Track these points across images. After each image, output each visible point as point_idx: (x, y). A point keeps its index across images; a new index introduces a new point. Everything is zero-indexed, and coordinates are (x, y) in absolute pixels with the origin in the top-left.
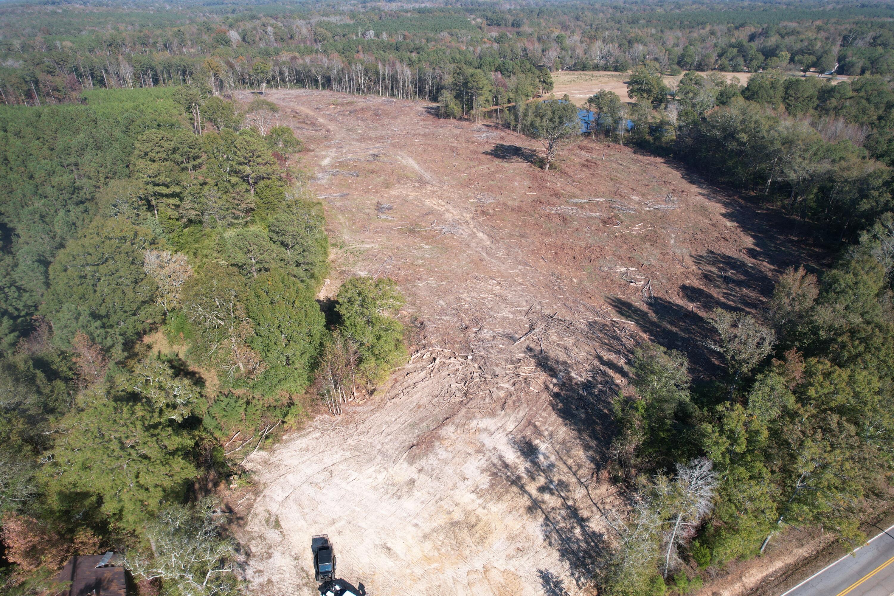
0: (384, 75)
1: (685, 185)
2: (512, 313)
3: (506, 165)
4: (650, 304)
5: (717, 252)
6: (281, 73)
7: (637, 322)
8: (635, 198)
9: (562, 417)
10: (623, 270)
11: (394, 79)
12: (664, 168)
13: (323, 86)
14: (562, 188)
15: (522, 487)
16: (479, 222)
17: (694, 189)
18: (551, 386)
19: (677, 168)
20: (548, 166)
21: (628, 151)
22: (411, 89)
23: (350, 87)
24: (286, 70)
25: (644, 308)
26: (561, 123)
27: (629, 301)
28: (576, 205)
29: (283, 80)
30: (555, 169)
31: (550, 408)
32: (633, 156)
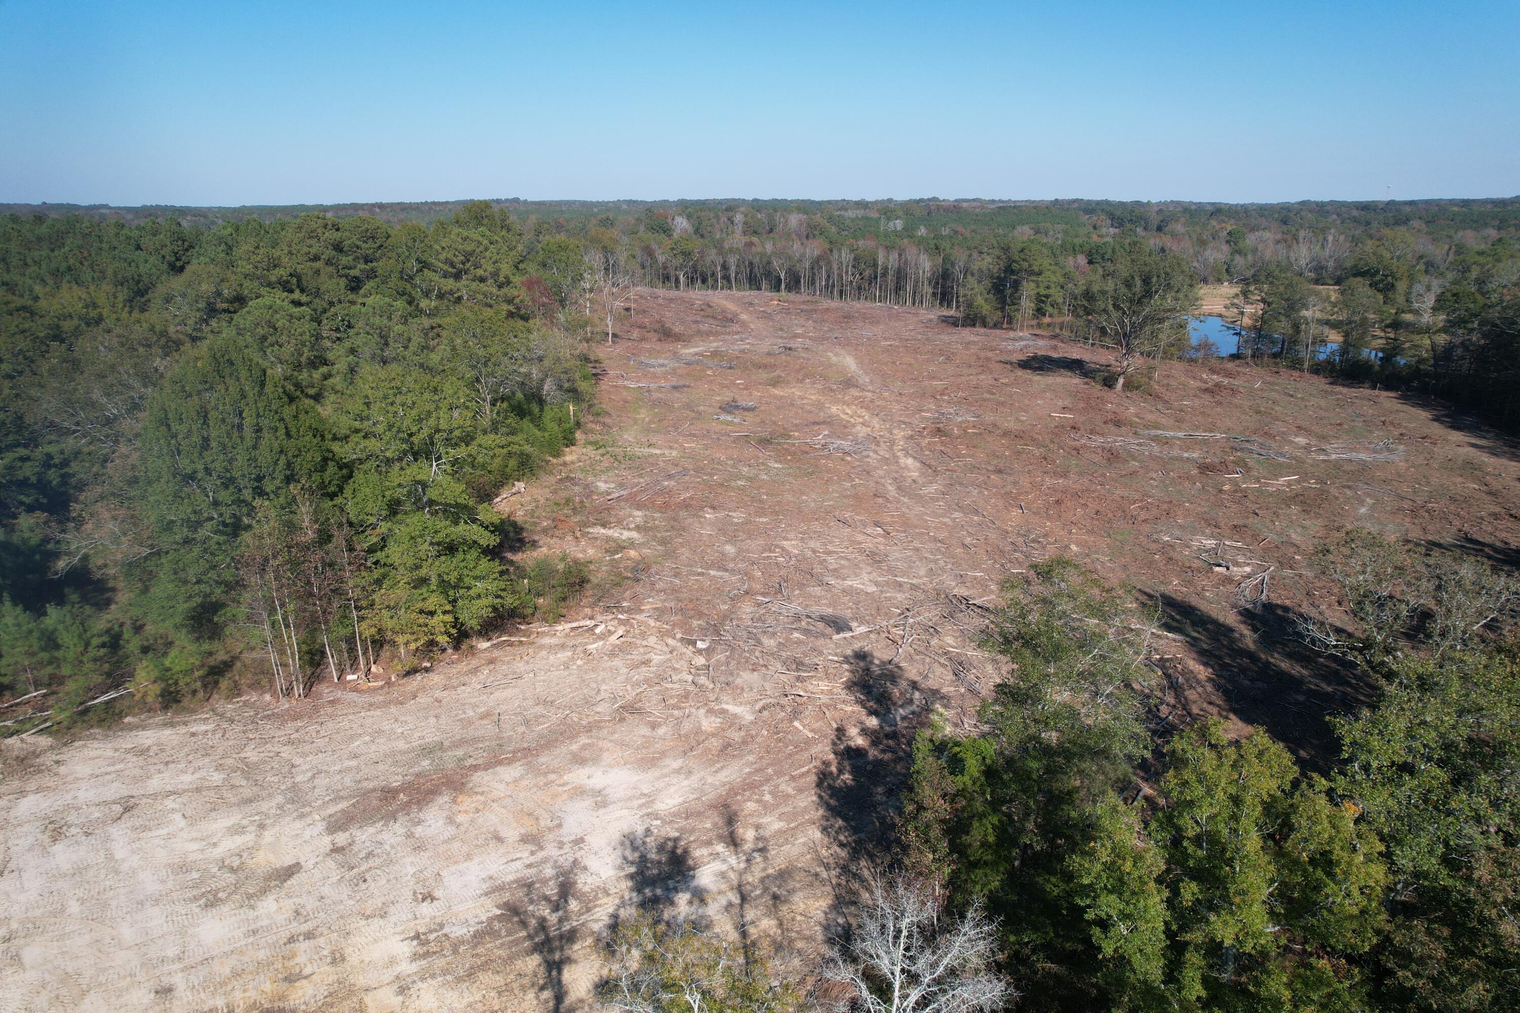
0: (886, 269)
1: (1437, 429)
2: (877, 584)
3: (1038, 378)
4: (1247, 615)
5: (1488, 540)
6: (725, 267)
7: (1193, 643)
8: (1301, 440)
10: (1210, 543)
12: (1396, 405)
13: (789, 289)
14: (1137, 415)
16: (918, 445)
17: (1456, 436)
18: (853, 731)
19: (1424, 406)
20: (1121, 381)
21: (1320, 382)
22: (928, 290)
23: (827, 286)
24: (732, 261)
25: (1230, 618)
27: (1194, 601)
28: (1156, 439)
29: (726, 278)
30: (1137, 388)
31: (812, 779)
32: (1328, 388)
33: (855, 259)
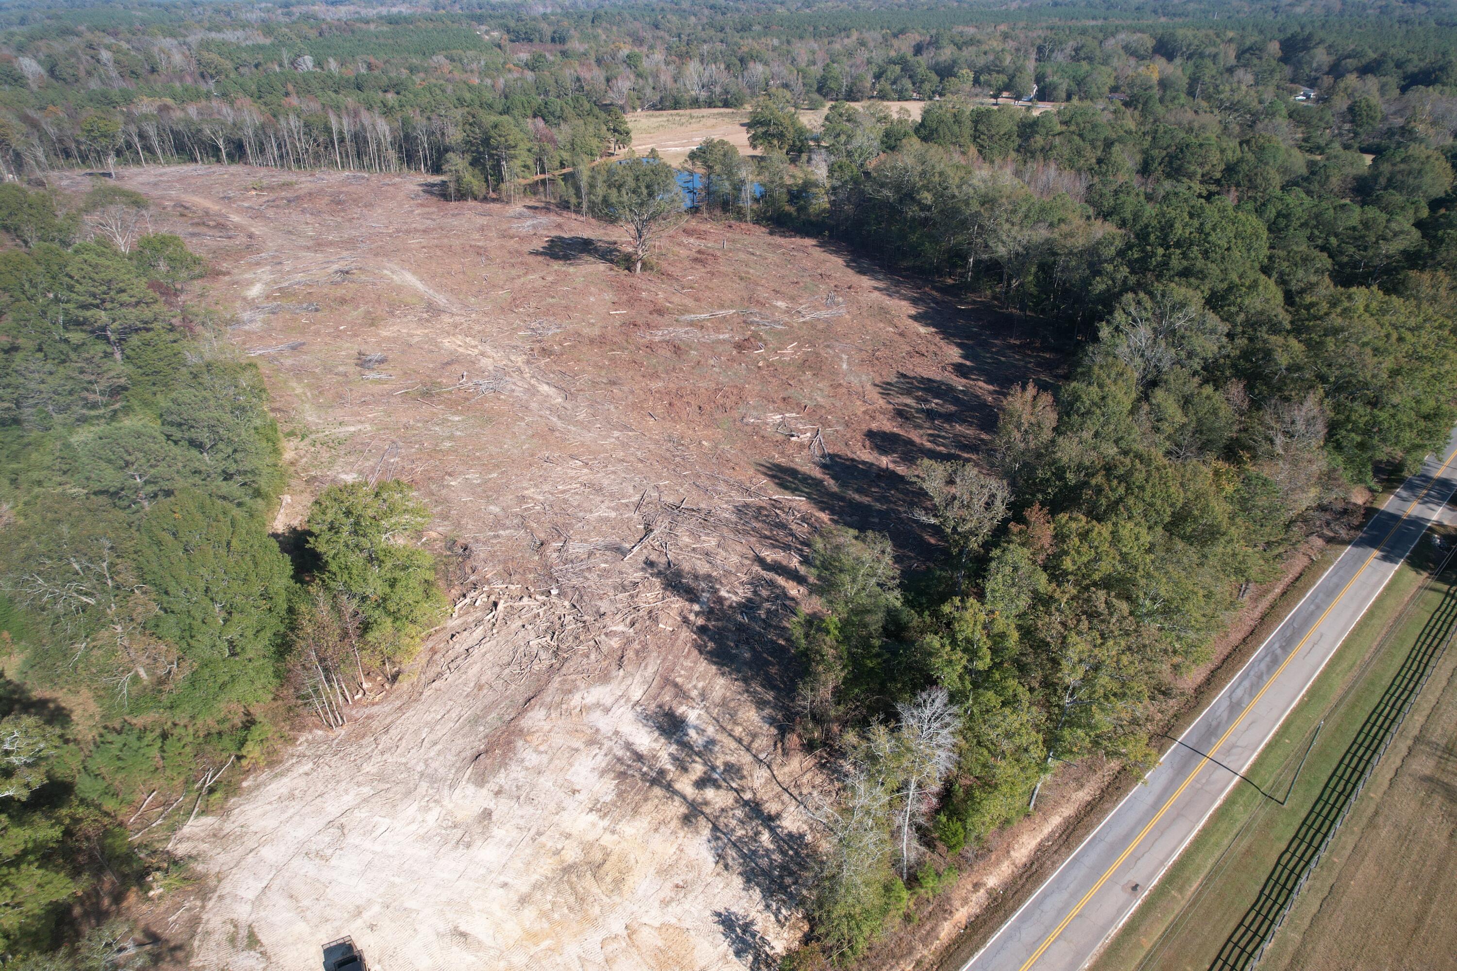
0: (341, 132)
1: (852, 277)
2: (613, 509)
3: (571, 269)
4: (824, 466)
5: (911, 374)
6: (142, 136)
7: (809, 497)
8: (781, 304)
9: (715, 663)
10: (778, 418)
11: (360, 140)
12: (818, 253)
13: (231, 157)
14: (666, 300)
15: (669, 787)
16: (538, 367)
17: (866, 282)
18: (692, 617)
19: (836, 252)
20: (639, 265)
21: (760, 232)
22: (392, 155)
23: (281, 157)
24: (151, 131)
25: (817, 473)
26: (651, 195)
27: (792, 465)
28: (691, 324)
29: (148, 149)
30: (652, 269)
31: (696, 652)
32: (770, 239)
33: (306, 125)
